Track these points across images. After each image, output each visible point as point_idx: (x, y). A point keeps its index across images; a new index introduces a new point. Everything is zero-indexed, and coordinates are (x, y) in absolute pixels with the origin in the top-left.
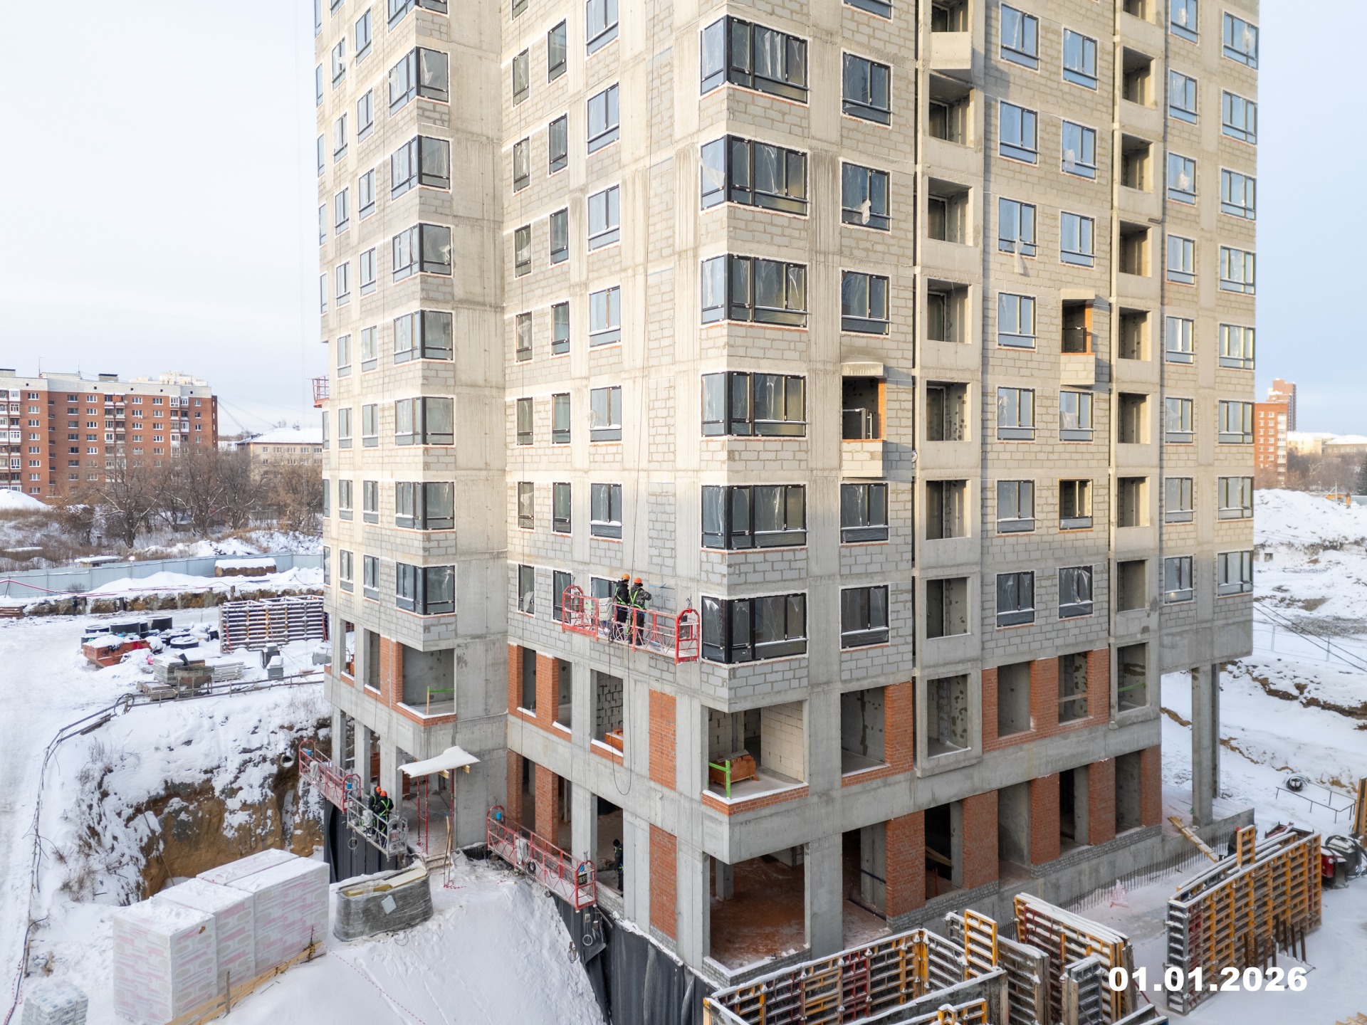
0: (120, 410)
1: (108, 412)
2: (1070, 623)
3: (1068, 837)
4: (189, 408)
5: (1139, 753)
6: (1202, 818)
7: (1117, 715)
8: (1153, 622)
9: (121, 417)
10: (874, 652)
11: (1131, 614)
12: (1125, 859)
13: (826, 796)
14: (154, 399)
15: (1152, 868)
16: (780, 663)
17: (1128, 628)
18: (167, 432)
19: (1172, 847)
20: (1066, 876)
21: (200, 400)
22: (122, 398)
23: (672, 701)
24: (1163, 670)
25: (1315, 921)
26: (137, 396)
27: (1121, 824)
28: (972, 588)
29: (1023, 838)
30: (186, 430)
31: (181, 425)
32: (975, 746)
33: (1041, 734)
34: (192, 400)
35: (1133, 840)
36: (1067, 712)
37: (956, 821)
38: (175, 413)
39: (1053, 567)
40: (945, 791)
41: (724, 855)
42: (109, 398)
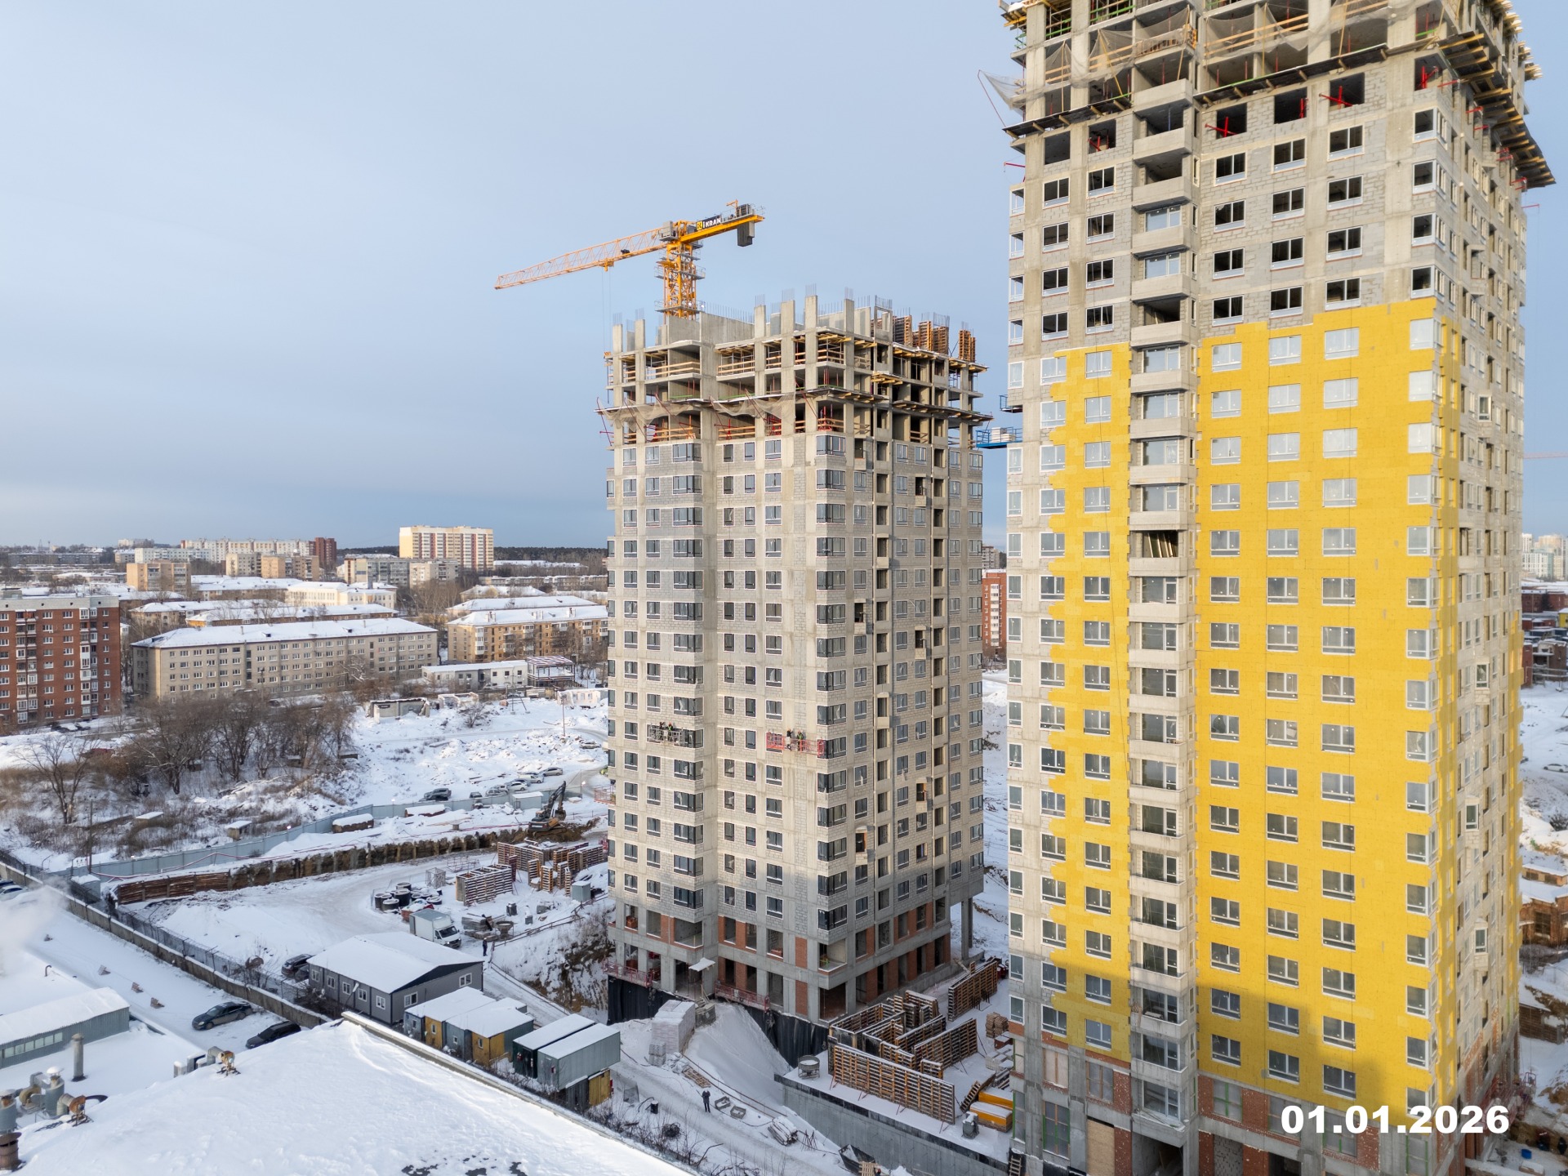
0: (31, 626)
1: (21, 629)
2: (920, 895)
3: (919, 970)
4: (97, 618)
5: (943, 937)
6: (965, 957)
7: (936, 924)
8: (947, 889)
9: (32, 632)
10: (864, 918)
11: (940, 887)
12: (938, 976)
13: (852, 966)
14: (64, 612)
15: (947, 978)
16: (840, 927)
17: (939, 892)
18: (76, 646)
19: (954, 969)
20: (919, 984)
21: (108, 610)
22: (33, 614)
23: (806, 941)
24: (951, 905)
25: (995, 990)
26: (47, 611)
27: (937, 963)
28: (891, 891)
29: (905, 972)
30: (95, 641)
31: (90, 635)
32: (891, 944)
33: (912, 936)
34: (100, 611)
35: (941, 969)
36: (919, 926)
37: (885, 970)
38: (85, 625)
39: (915, 877)
40: (883, 960)
41: (827, 987)
42: (21, 615)
